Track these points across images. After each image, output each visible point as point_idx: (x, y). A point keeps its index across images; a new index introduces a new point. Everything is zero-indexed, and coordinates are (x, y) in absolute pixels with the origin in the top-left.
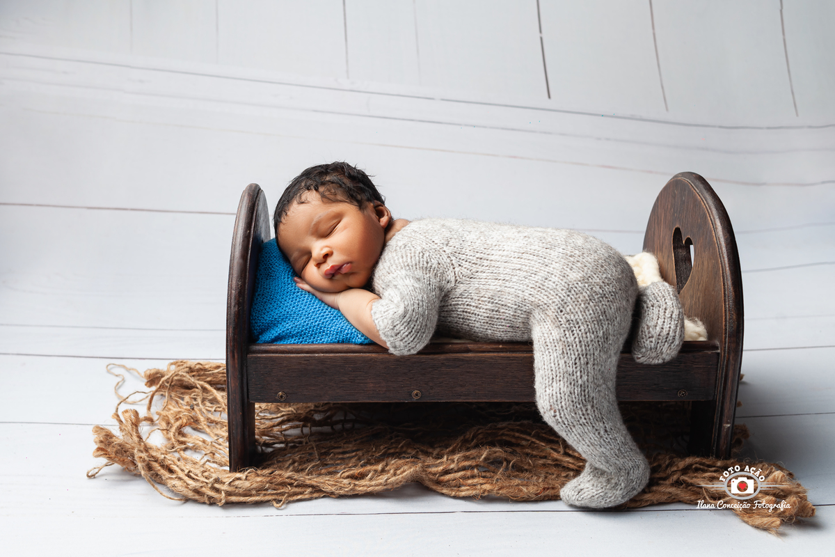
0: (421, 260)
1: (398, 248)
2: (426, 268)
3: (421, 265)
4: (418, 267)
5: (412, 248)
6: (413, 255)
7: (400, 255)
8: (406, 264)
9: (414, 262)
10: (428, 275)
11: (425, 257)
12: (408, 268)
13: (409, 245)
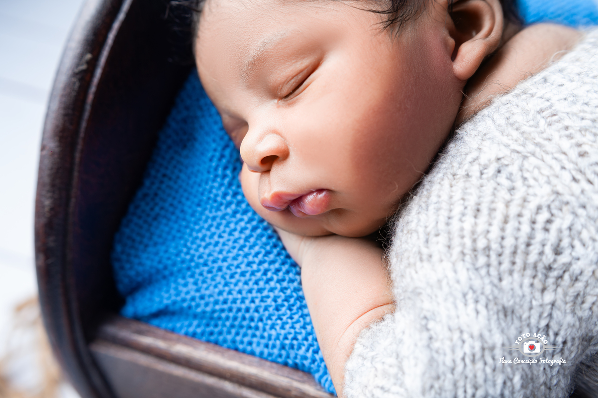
0: (540, 236)
1: (475, 170)
2: (549, 268)
3: (533, 258)
4: (519, 260)
5: (519, 184)
6: (514, 210)
7: (472, 201)
8: (481, 244)
9: (509, 242)
10: (548, 297)
11: (553, 227)
12: (482, 260)
13: (514, 169)
